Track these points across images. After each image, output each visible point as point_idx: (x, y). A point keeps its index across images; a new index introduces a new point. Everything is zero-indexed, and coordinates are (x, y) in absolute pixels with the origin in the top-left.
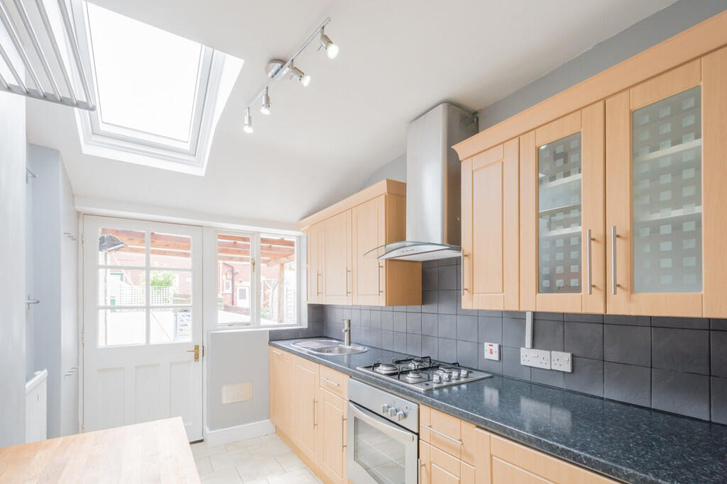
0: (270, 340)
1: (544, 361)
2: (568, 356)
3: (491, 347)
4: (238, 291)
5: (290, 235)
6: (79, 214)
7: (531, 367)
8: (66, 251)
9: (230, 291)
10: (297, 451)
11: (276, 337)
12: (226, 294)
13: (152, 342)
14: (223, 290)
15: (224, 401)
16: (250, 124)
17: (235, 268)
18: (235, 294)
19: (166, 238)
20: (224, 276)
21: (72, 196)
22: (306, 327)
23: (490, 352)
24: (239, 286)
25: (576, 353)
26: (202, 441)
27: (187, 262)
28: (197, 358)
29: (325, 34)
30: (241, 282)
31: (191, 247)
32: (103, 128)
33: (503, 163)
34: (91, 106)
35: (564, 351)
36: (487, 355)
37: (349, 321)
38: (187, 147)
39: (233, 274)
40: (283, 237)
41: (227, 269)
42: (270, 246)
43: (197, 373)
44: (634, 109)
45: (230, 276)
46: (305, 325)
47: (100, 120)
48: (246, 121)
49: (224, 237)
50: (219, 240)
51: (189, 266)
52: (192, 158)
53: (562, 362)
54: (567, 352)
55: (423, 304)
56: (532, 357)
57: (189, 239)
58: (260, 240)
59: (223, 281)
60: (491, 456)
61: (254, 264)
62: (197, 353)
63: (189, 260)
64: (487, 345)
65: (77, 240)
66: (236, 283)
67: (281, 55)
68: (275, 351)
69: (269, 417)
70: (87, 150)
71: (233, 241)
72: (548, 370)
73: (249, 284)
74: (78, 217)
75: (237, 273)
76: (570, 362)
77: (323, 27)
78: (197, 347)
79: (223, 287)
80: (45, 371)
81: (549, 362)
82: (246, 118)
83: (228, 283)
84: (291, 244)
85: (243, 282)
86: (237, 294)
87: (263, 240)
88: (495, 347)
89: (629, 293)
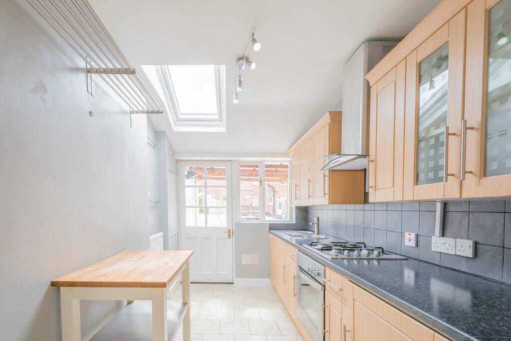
0: (270, 229)
1: (450, 248)
2: (470, 243)
3: (410, 236)
4: (277, 203)
5: (285, 161)
6: (177, 160)
7: (440, 253)
8: (170, 179)
9: (272, 204)
10: (281, 300)
11: (273, 227)
12: (269, 206)
13: (209, 225)
14: (268, 203)
15: (243, 263)
16: (237, 98)
17: (275, 188)
18: (275, 206)
19: (218, 170)
20: (268, 194)
21: (173, 152)
22: (295, 222)
23: (409, 240)
24: (278, 201)
25: (479, 240)
26: (233, 283)
27: (224, 183)
28: (229, 236)
29: (254, 38)
30: (279, 197)
31: (226, 173)
32: (181, 117)
33: (395, 82)
34: (161, 111)
35: (468, 239)
36: (407, 243)
37: (318, 218)
38: (216, 117)
39: (274, 192)
40: (282, 162)
41: (270, 189)
42: (277, 170)
43: (229, 245)
44: (489, 8)
45: (272, 194)
46: (294, 222)
47: (179, 113)
48: (235, 97)
49: (245, 166)
50: (241, 168)
51: (225, 185)
52: (220, 123)
53: (465, 248)
54: (470, 240)
55: (365, 203)
56: (440, 245)
57: (225, 169)
58: (264, 166)
59: (268, 197)
60: (354, 300)
61: (261, 181)
62: (230, 234)
63: (225, 181)
64: (407, 234)
65: (177, 174)
66: (276, 198)
67: (241, 56)
68: (271, 236)
69: (269, 278)
70: (175, 129)
71: (253, 168)
72: (453, 255)
73: (285, 199)
74: (177, 163)
75: (277, 191)
76: (471, 248)
77: (253, 34)
78: (229, 230)
79: (268, 202)
80: (162, 233)
81: (454, 248)
82: (235, 95)
83: (271, 199)
84: (286, 167)
85: (281, 198)
86: (277, 206)
87: (267, 166)
88: (413, 236)
89: (479, 178)
